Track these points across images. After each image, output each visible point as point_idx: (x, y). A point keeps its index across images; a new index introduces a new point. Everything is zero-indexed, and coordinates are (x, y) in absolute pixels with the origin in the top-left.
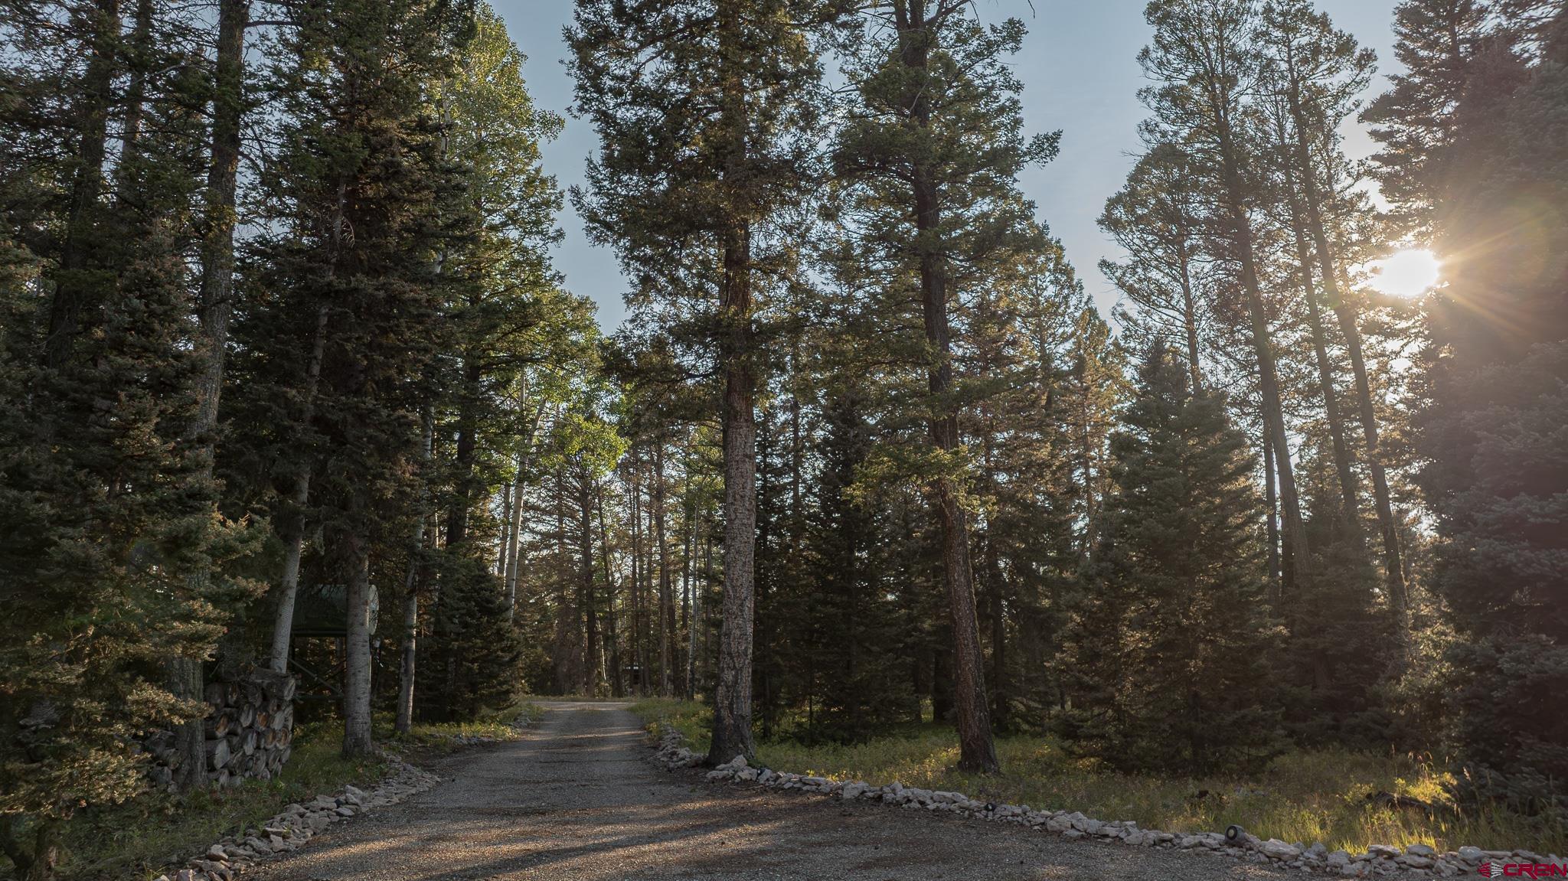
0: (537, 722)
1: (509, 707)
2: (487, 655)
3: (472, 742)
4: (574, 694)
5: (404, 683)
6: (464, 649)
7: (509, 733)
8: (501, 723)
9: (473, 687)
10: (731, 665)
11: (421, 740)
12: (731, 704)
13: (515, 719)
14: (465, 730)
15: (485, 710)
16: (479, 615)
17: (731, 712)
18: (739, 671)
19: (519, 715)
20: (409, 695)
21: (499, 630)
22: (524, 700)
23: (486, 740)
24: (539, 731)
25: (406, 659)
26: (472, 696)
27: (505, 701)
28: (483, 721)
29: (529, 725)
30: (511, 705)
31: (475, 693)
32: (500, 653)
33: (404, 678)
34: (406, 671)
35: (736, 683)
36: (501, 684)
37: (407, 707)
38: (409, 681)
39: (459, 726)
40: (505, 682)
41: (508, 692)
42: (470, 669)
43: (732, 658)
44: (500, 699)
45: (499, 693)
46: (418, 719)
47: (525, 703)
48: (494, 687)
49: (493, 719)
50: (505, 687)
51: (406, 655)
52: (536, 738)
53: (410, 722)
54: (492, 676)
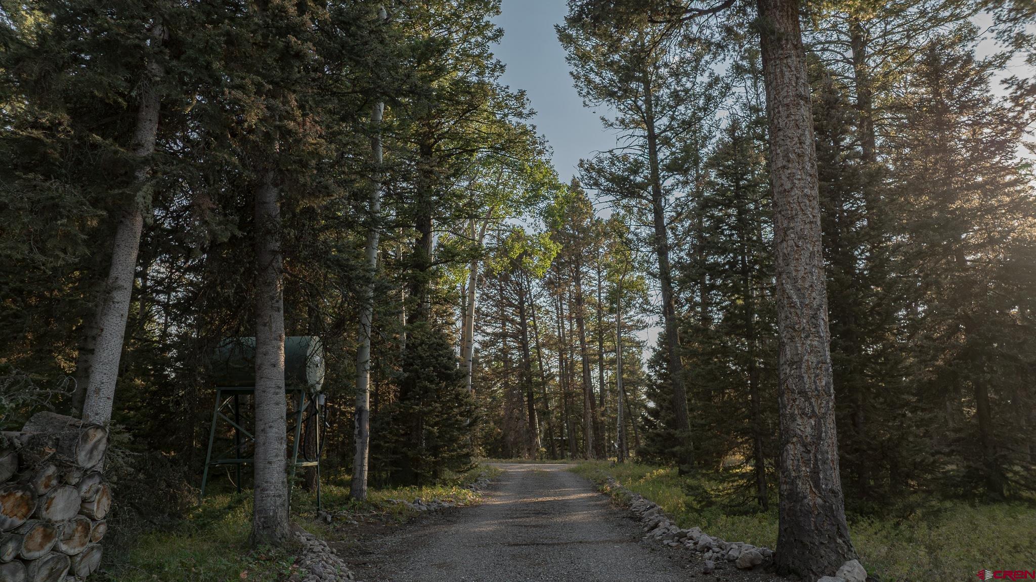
0: (495, 484)
1: (469, 469)
2: (447, 419)
3: (432, 508)
4: (520, 457)
5: (358, 446)
6: (425, 414)
7: (470, 496)
8: (462, 486)
9: (435, 451)
10: (808, 410)
11: (376, 507)
12: (815, 472)
13: (476, 481)
14: (427, 494)
15: (448, 474)
16: (437, 380)
17: (817, 485)
18: (820, 419)
19: (479, 476)
20: (363, 458)
21: (458, 395)
22: (483, 463)
23: (446, 505)
24: (498, 493)
25: (360, 420)
26: (433, 459)
27: (465, 464)
28: (444, 484)
29: (488, 485)
30: (472, 468)
31: (436, 456)
32: (459, 417)
33: (358, 441)
34: (360, 433)
35: (820, 438)
36: (461, 447)
37: (362, 472)
38: (363, 443)
39: (421, 489)
40: (464, 446)
41: (468, 455)
42: (430, 432)
43: (808, 399)
44: (461, 461)
45: (460, 457)
46: (376, 483)
47: (484, 465)
48: (454, 450)
49: (455, 483)
50: (465, 450)
51: (360, 415)
52: (497, 502)
53: (365, 488)
54: (453, 440)
